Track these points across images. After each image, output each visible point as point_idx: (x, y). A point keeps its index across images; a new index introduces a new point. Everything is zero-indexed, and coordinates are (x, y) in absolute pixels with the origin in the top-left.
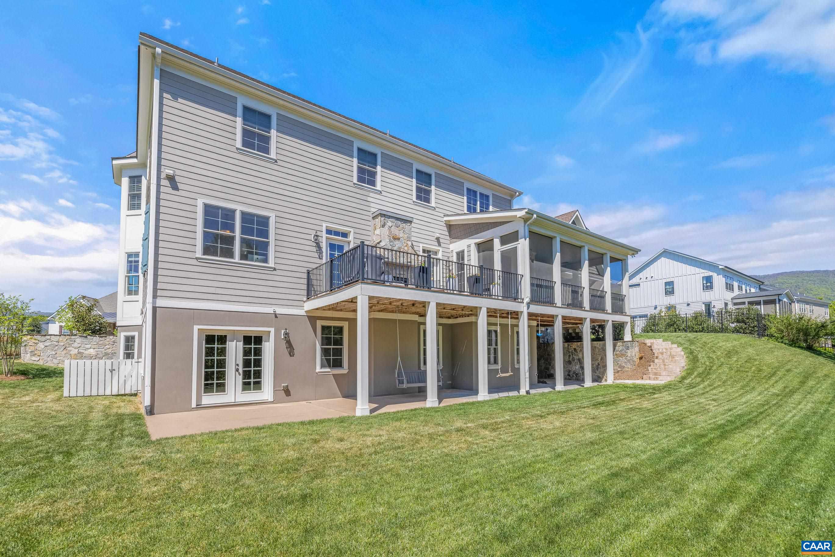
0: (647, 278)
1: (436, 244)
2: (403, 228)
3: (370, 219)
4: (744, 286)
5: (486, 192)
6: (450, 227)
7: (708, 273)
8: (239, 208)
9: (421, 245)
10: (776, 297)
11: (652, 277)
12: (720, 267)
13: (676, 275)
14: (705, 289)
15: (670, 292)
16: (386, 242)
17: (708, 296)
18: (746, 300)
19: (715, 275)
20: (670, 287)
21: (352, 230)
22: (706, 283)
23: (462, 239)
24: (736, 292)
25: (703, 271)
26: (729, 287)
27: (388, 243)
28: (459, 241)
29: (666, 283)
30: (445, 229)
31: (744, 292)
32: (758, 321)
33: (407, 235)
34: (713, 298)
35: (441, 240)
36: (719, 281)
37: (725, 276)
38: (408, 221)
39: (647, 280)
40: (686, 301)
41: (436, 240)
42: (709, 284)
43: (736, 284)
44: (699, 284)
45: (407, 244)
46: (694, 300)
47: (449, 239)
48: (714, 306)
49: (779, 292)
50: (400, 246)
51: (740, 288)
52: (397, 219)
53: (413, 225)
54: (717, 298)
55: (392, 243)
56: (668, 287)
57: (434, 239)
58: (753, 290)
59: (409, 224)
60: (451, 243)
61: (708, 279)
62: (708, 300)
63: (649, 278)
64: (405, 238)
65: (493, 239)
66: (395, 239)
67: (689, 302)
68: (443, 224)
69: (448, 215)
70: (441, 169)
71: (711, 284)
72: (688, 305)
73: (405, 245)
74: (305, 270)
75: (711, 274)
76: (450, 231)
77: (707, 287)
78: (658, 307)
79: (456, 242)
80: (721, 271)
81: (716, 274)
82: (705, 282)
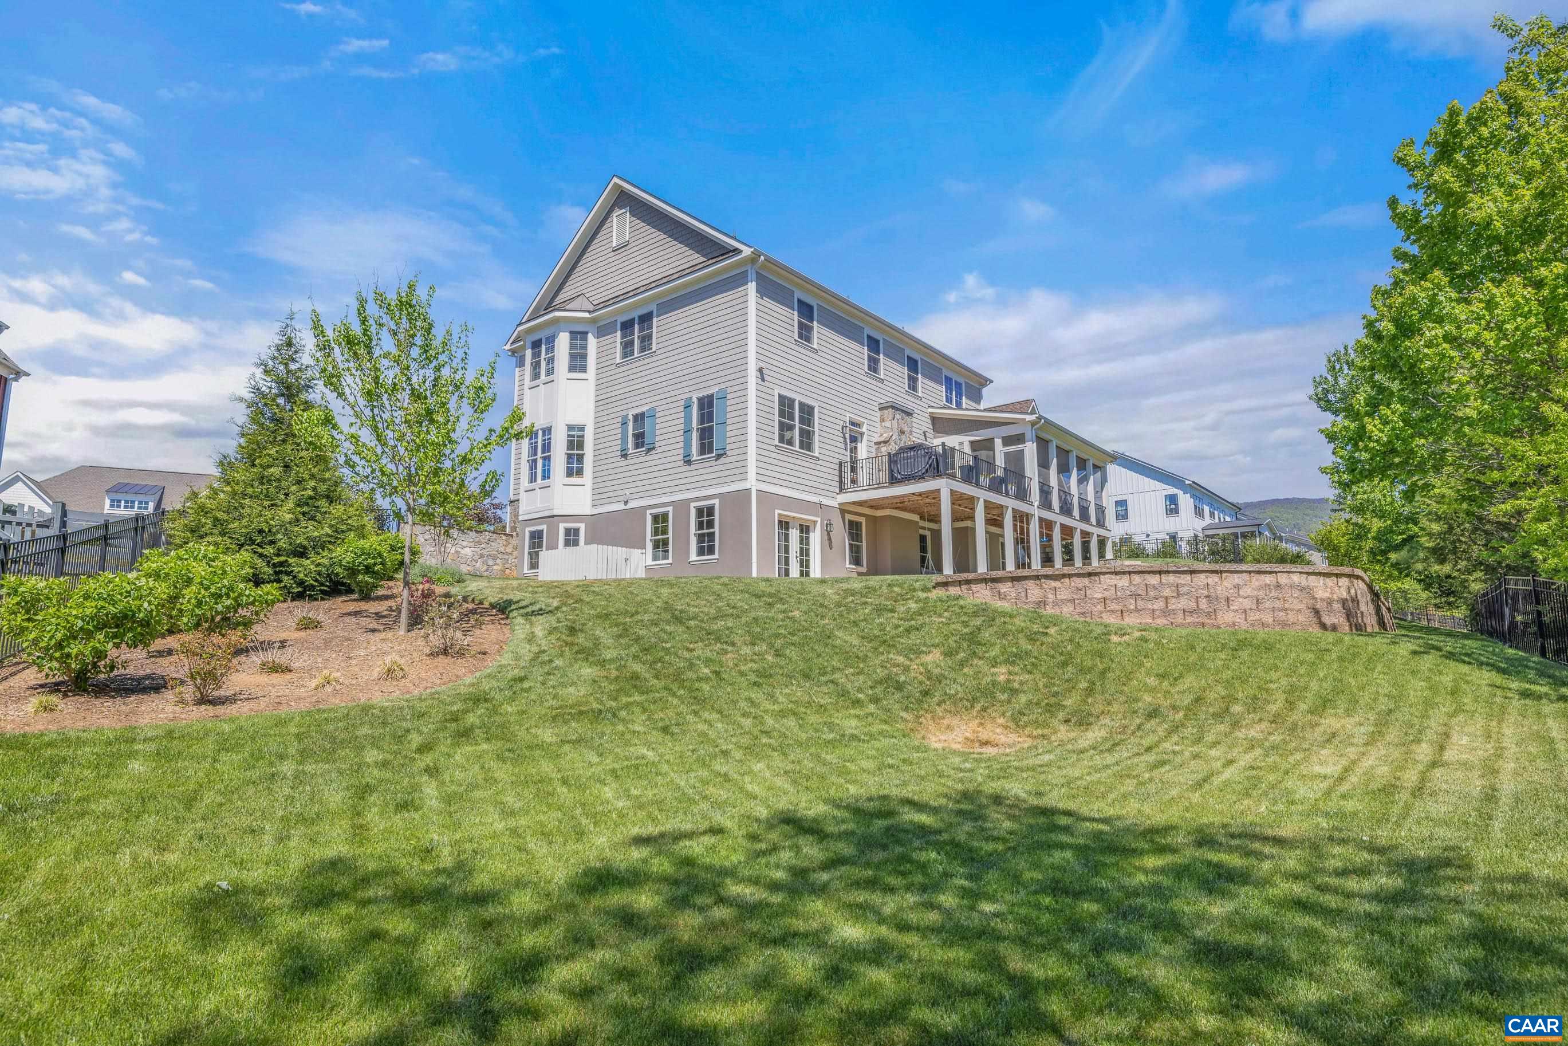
2: (907, 421)
3: (877, 409)
4: (1216, 513)
5: (958, 380)
6: (934, 420)
7: (1171, 490)
8: (798, 398)
10: (1255, 529)
12: (1187, 482)
13: (1130, 491)
14: (1169, 513)
15: (1123, 516)
17: (1172, 524)
18: (1221, 533)
19: (1180, 493)
20: (1122, 509)
21: (866, 421)
22: (1170, 505)
23: (950, 434)
24: (1208, 520)
25: (1164, 486)
26: (1199, 512)
27: (897, 437)
28: (948, 436)
29: (1118, 503)
30: (930, 421)
31: (1217, 521)
32: (1234, 553)
33: (910, 428)
34: (1179, 527)
35: (927, 434)
36: (1186, 501)
37: (1193, 496)
38: (909, 414)
40: (1144, 529)
41: (923, 434)
42: (1173, 506)
43: (1206, 509)
44: (1161, 505)
46: (1155, 529)
47: (933, 433)
48: (1181, 538)
49: (1259, 522)
51: (1212, 515)
52: (903, 411)
53: (911, 417)
54: (1185, 526)
55: (899, 437)
56: (1119, 508)
57: (921, 432)
58: (1228, 519)
60: (935, 438)
61: (1172, 499)
62: (1172, 528)
64: (908, 432)
65: (993, 439)
66: (902, 432)
67: (1148, 532)
68: (927, 415)
69: (933, 407)
70: (926, 355)
71: (1175, 506)
72: (1148, 536)
74: (837, 461)
75: (1175, 491)
76: (933, 424)
77: (1171, 510)
79: (943, 436)
80: (1189, 489)
82: (1168, 503)
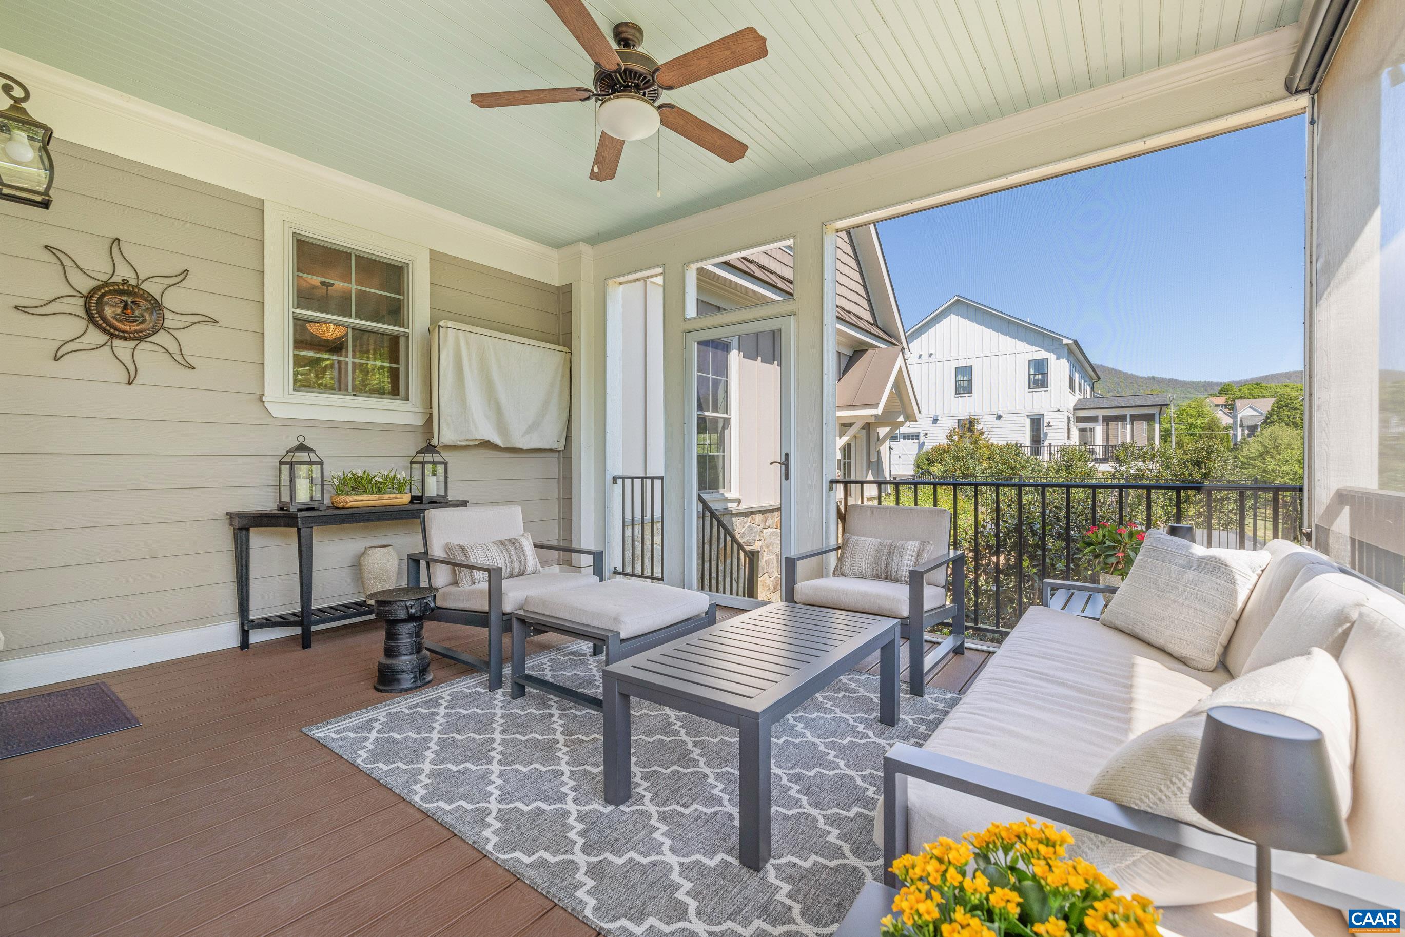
0: (920, 356)
7: (1039, 353)
10: (1155, 411)
11: (931, 355)
12: (1066, 341)
13: (979, 354)
14: (1032, 386)
15: (964, 388)
17: (1038, 402)
18: (1100, 413)
19: (1052, 357)
20: (965, 378)
22: (1035, 375)
25: (1029, 347)
29: (959, 371)
34: (1046, 407)
36: (1059, 369)
37: (1070, 361)
39: (919, 361)
40: (994, 409)
42: (1039, 377)
43: (1077, 379)
44: (1022, 374)
46: (1011, 409)
48: (1049, 423)
54: (1054, 406)
56: (960, 378)
61: (1039, 366)
62: (1036, 410)
63: (925, 357)
67: (1001, 413)
71: (1043, 377)
72: (999, 417)
75: (1045, 354)
77: (1037, 382)
78: (940, 419)
80: (1065, 352)
81: (1054, 357)
82: (1032, 372)
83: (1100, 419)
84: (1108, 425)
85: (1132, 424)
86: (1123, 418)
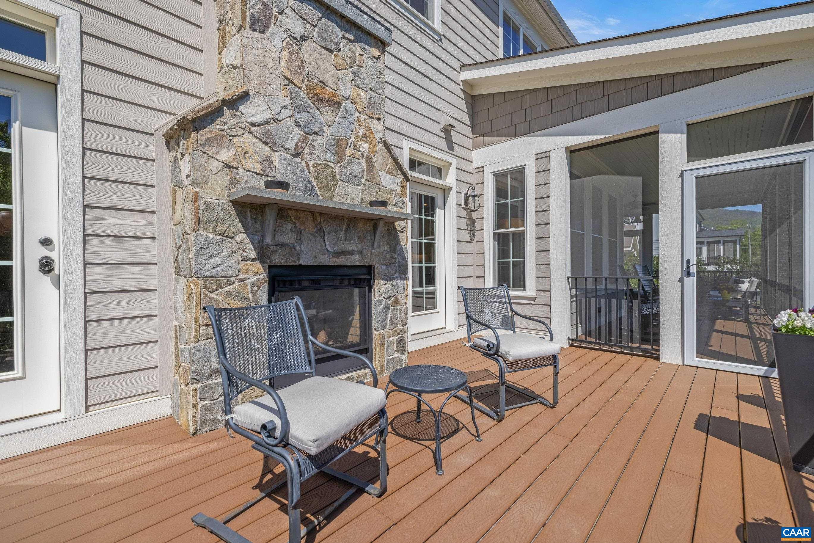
1: (442, 144)
2: (354, 60)
6: (473, 101)
9: (406, 144)
16: (276, 109)
18: (706, 240)
23: (515, 135)
27: (287, 112)
28: (505, 141)
30: (463, 105)
33: (370, 94)
35: (455, 136)
38: (370, 38)
41: (443, 135)
45: (369, 129)
47: (471, 136)
50: (341, 134)
53: (388, 60)
55: (303, 117)
57: (437, 129)
59: (375, 52)
60: (476, 147)
64: (361, 106)
65: (657, 132)
66: (320, 100)
68: (458, 90)
73: (361, 131)
76: (474, 111)
79: (494, 143)
83: (706, 243)
84: (709, 246)
85: (724, 245)
86: (718, 242)
